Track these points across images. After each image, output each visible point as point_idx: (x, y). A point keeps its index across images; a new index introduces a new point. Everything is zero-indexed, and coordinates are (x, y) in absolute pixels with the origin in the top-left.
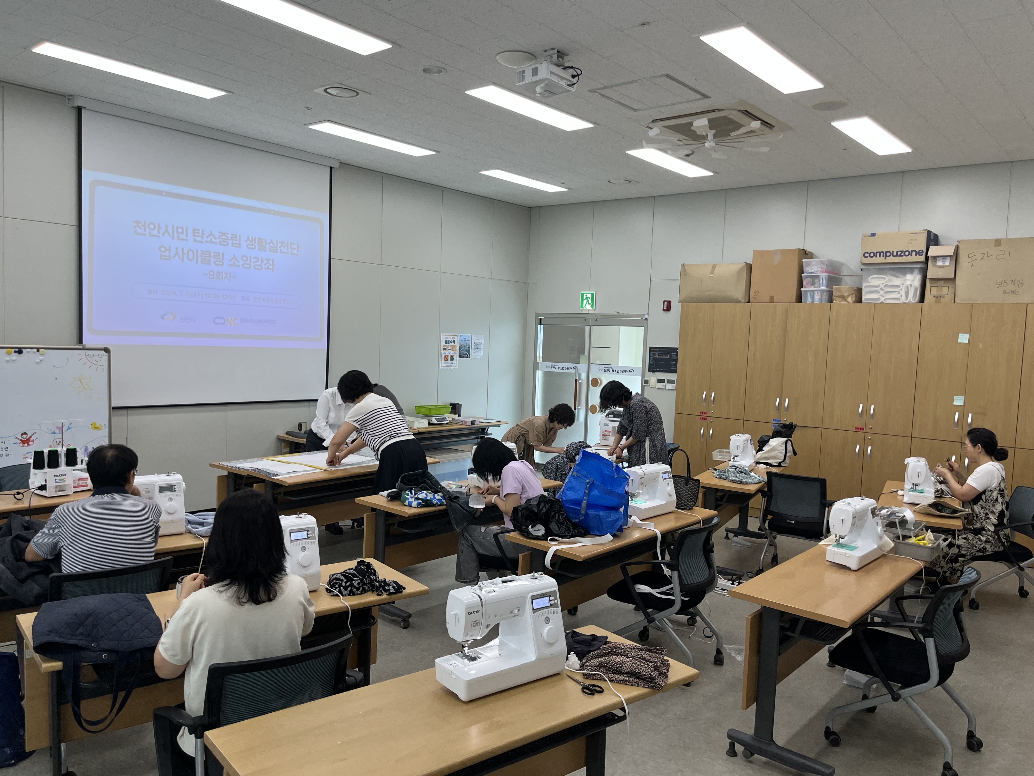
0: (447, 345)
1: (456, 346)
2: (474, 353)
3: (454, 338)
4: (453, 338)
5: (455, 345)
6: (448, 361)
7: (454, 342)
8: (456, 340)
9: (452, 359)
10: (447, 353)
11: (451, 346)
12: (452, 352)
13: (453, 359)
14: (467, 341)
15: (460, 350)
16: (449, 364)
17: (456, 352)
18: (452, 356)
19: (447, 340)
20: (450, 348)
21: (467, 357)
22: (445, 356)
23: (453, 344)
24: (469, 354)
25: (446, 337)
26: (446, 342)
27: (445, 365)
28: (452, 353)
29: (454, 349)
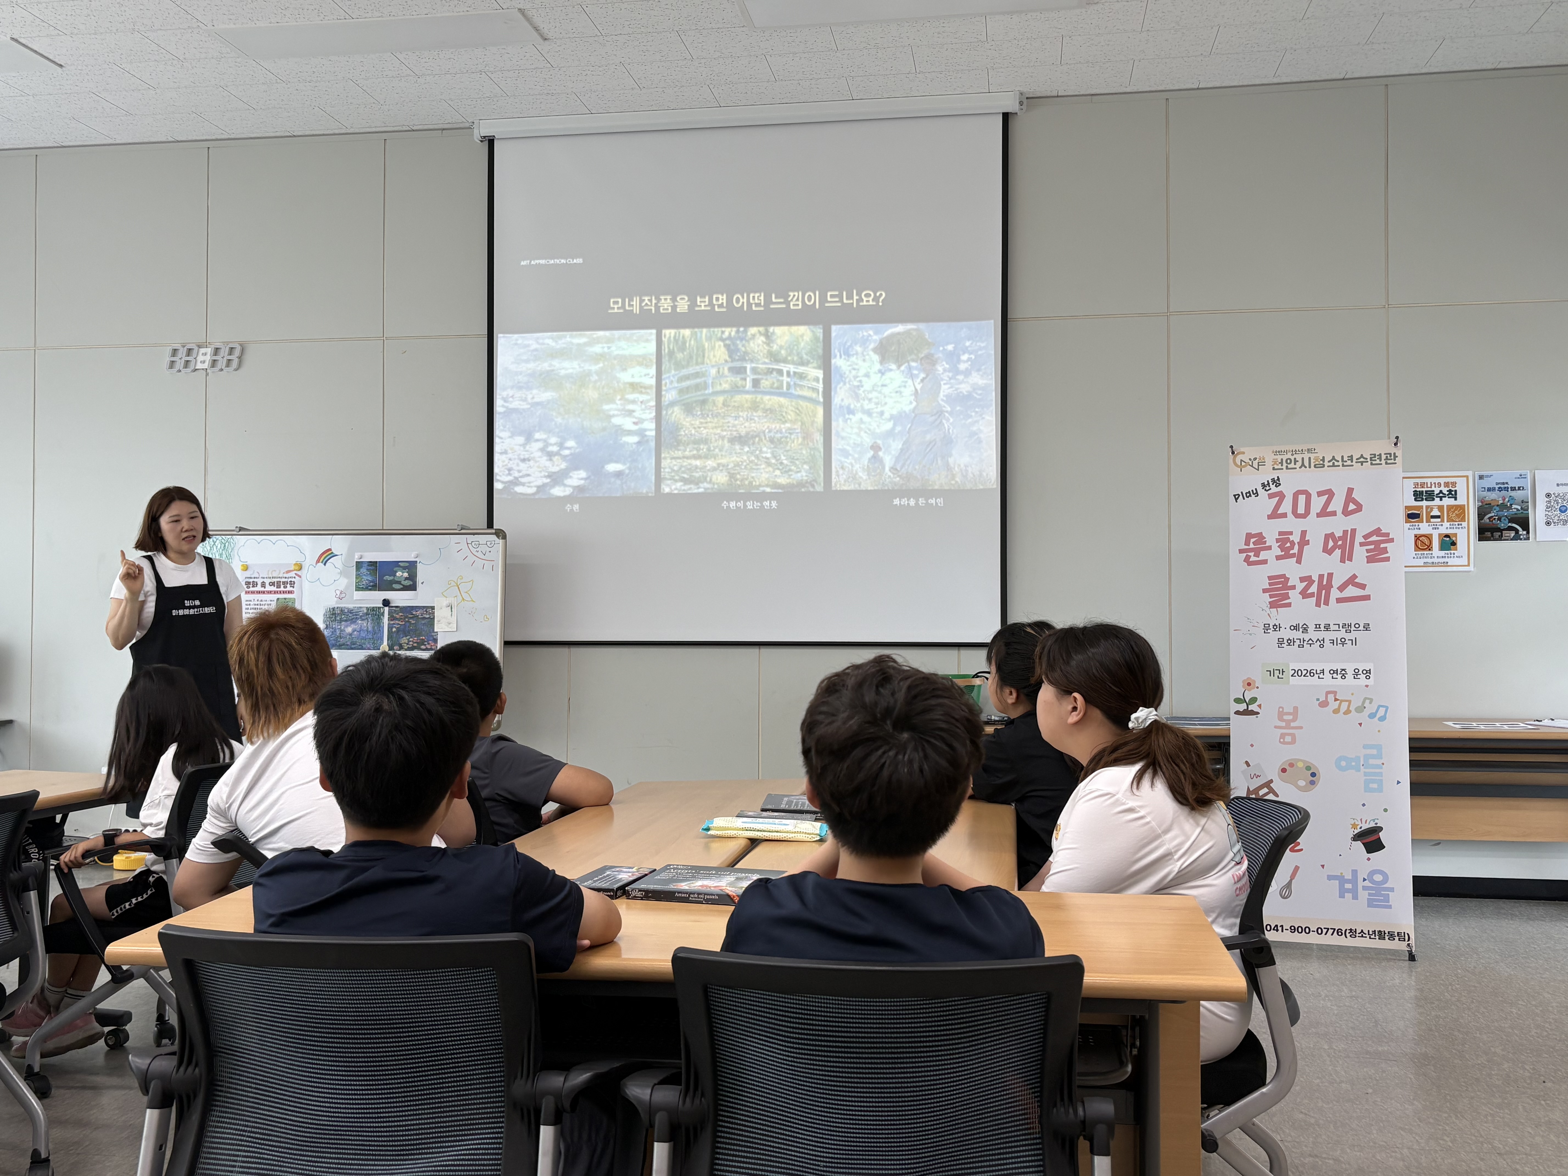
0: (1424, 503)
1: (1461, 508)
2: (1548, 523)
3: (1454, 484)
4: (1447, 484)
5: (1460, 501)
6: (1429, 548)
7: (1453, 494)
8: (1461, 488)
9: (1448, 543)
10: (1425, 528)
11: (1440, 508)
12: (1446, 524)
13: (1454, 544)
14: (1513, 489)
15: (1481, 516)
16: (1436, 560)
17: (1465, 524)
18: (1447, 536)
19: (1424, 490)
20: (1435, 512)
21: (1517, 537)
22: (1417, 538)
23: (1447, 502)
24: (1526, 527)
25: (1416, 485)
26: (1418, 496)
27: (1421, 562)
28: (1445, 528)
29: (1458, 513)
